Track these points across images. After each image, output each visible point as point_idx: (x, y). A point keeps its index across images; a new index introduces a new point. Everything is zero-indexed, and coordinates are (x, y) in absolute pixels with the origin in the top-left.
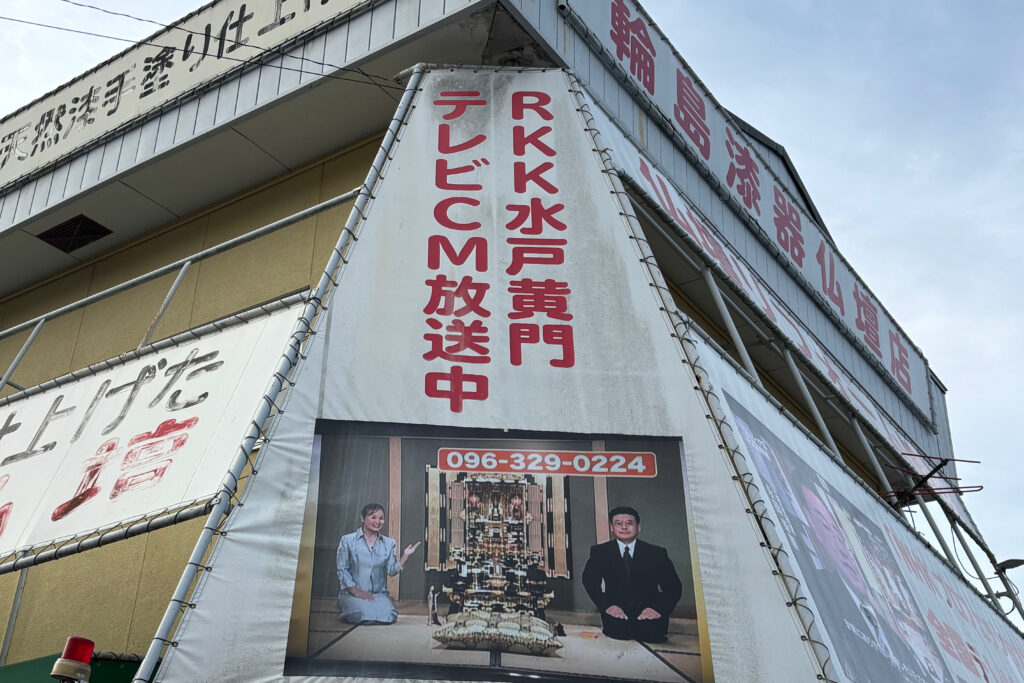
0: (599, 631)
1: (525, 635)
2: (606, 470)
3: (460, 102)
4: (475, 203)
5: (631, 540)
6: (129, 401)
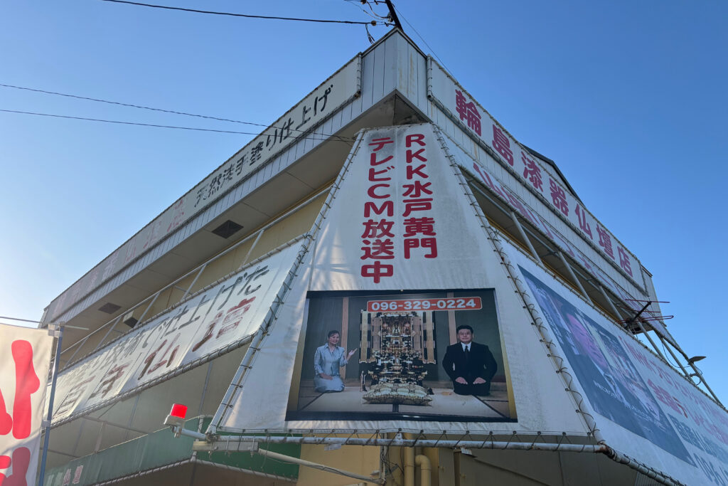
0: (452, 391)
1: (412, 395)
2: (454, 307)
3: (380, 143)
4: (388, 186)
5: (468, 342)
6: (230, 294)
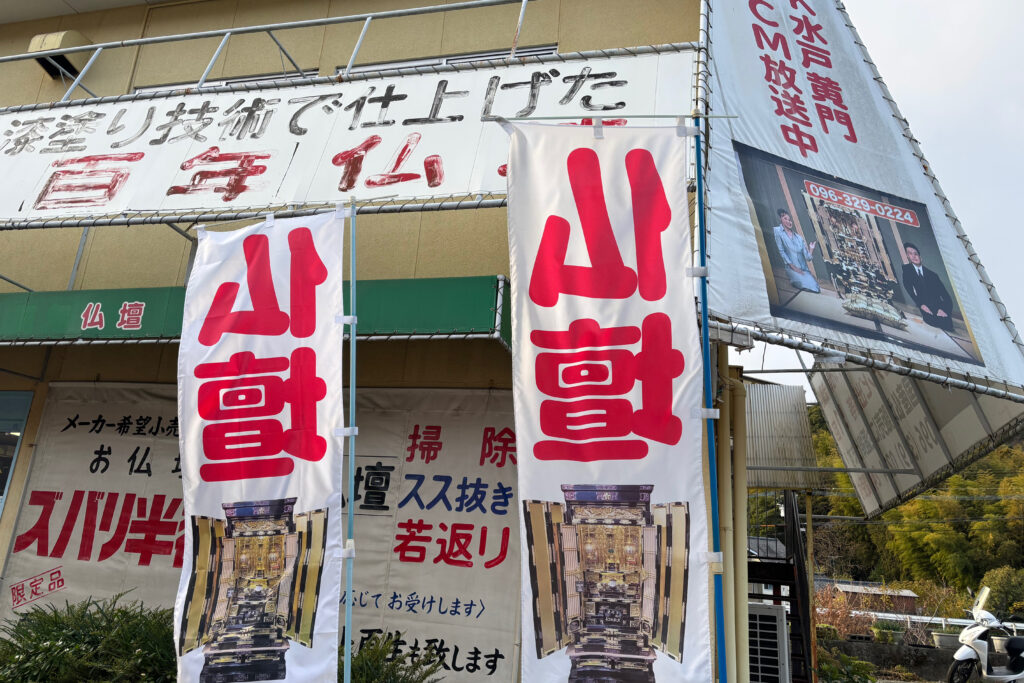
2: (894, 217)
4: (771, 7)
5: (919, 265)
6: (533, 96)
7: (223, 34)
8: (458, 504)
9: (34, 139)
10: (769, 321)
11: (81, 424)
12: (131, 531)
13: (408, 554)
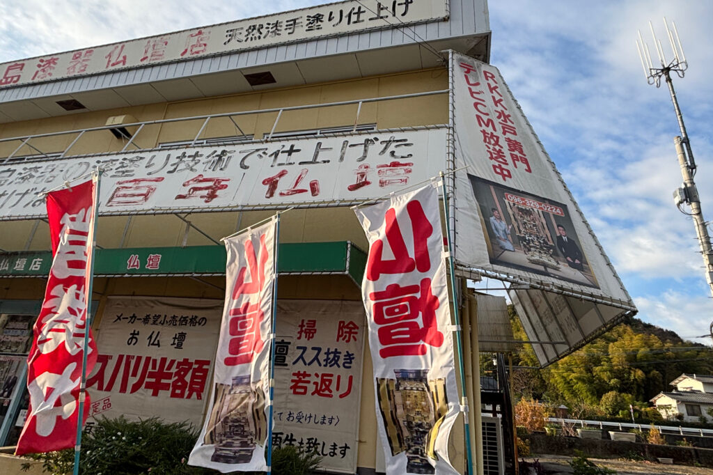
1: (550, 262)
2: (551, 211)
3: (467, 68)
4: (485, 106)
5: (565, 236)
6: (366, 151)
7: (206, 118)
8: (325, 363)
9: (107, 170)
10: (489, 267)
11: (124, 318)
12: (148, 377)
13: (298, 390)
